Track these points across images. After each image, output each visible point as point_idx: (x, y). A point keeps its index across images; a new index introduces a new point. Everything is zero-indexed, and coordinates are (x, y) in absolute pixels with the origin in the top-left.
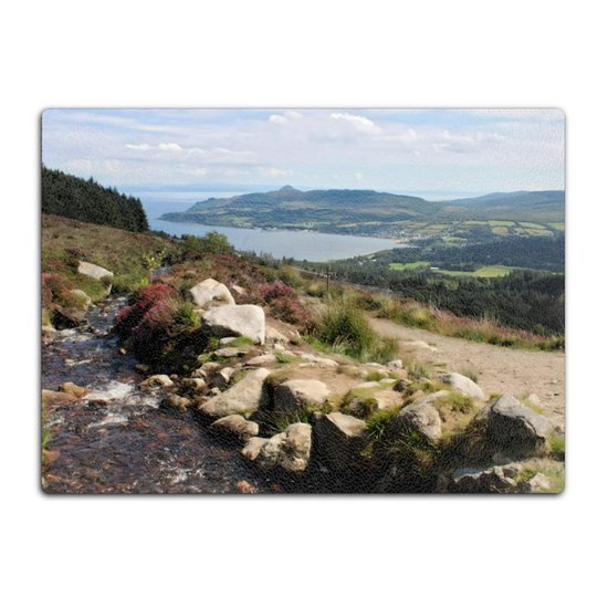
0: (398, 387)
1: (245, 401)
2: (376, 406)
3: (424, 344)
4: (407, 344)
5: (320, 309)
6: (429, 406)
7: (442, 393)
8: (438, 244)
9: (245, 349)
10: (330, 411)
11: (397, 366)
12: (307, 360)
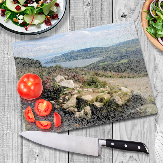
0: (109, 93)
1: (73, 104)
2: (104, 99)
3: (112, 81)
4: (108, 82)
5: (86, 78)
6: (117, 96)
7: (119, 92)
8: (110, 57)
9: (70, 91)
10: (94, 102)
11: (107, 88)
12: (85, 91)
